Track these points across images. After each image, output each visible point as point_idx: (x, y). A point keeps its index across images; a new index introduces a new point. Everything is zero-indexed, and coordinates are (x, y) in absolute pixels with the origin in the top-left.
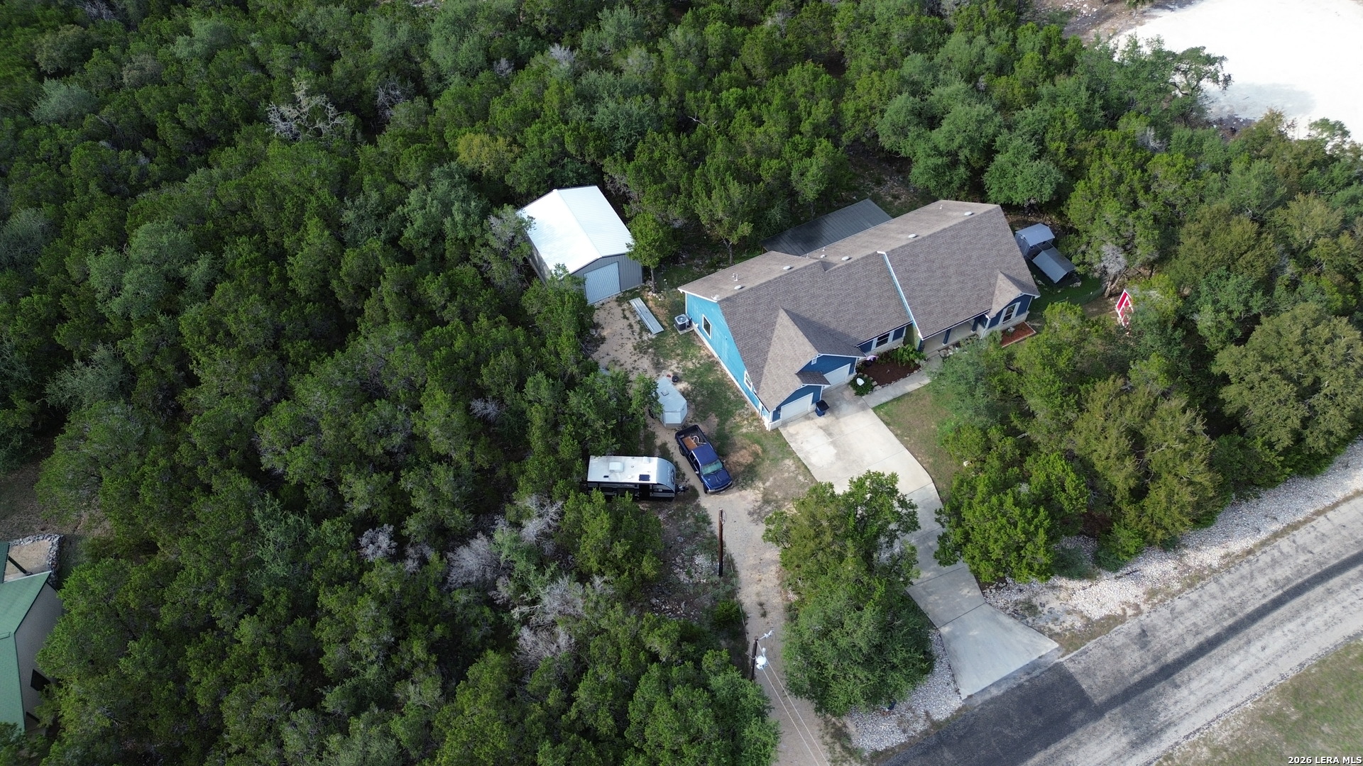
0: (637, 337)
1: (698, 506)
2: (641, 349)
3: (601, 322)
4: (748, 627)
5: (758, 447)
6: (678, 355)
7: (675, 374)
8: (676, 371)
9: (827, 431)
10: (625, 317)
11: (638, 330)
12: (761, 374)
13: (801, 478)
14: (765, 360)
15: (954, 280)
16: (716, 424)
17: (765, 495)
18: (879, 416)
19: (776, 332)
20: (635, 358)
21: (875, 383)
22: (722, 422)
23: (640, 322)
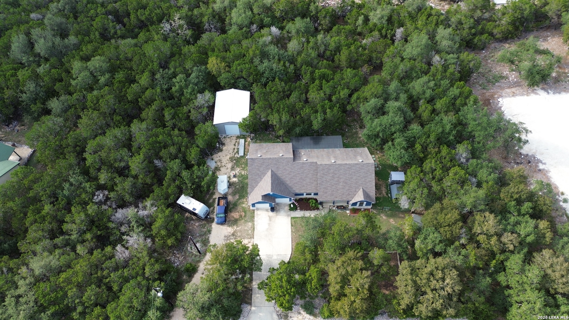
0: (233, 154)
1: (211, 226)
2: (231, 159)
3: (226, 143)
4: (195, 275)
5: (244, 214)
6: (242, 167)
7: (236, 174)
8: (237, 173)
9: (270, 218)
10: (235, 145)
11: (235, 152)
12: (253, 190)
13: (250, 231)
14: (257, 185)
15: (341, 184)
16: (236, 199)
17: (234, 232)
18: (291, 221)
19: (265, 177)
20: (228, 162)
21: (299, 208)
22: (239, 199)
23: (238, 149)
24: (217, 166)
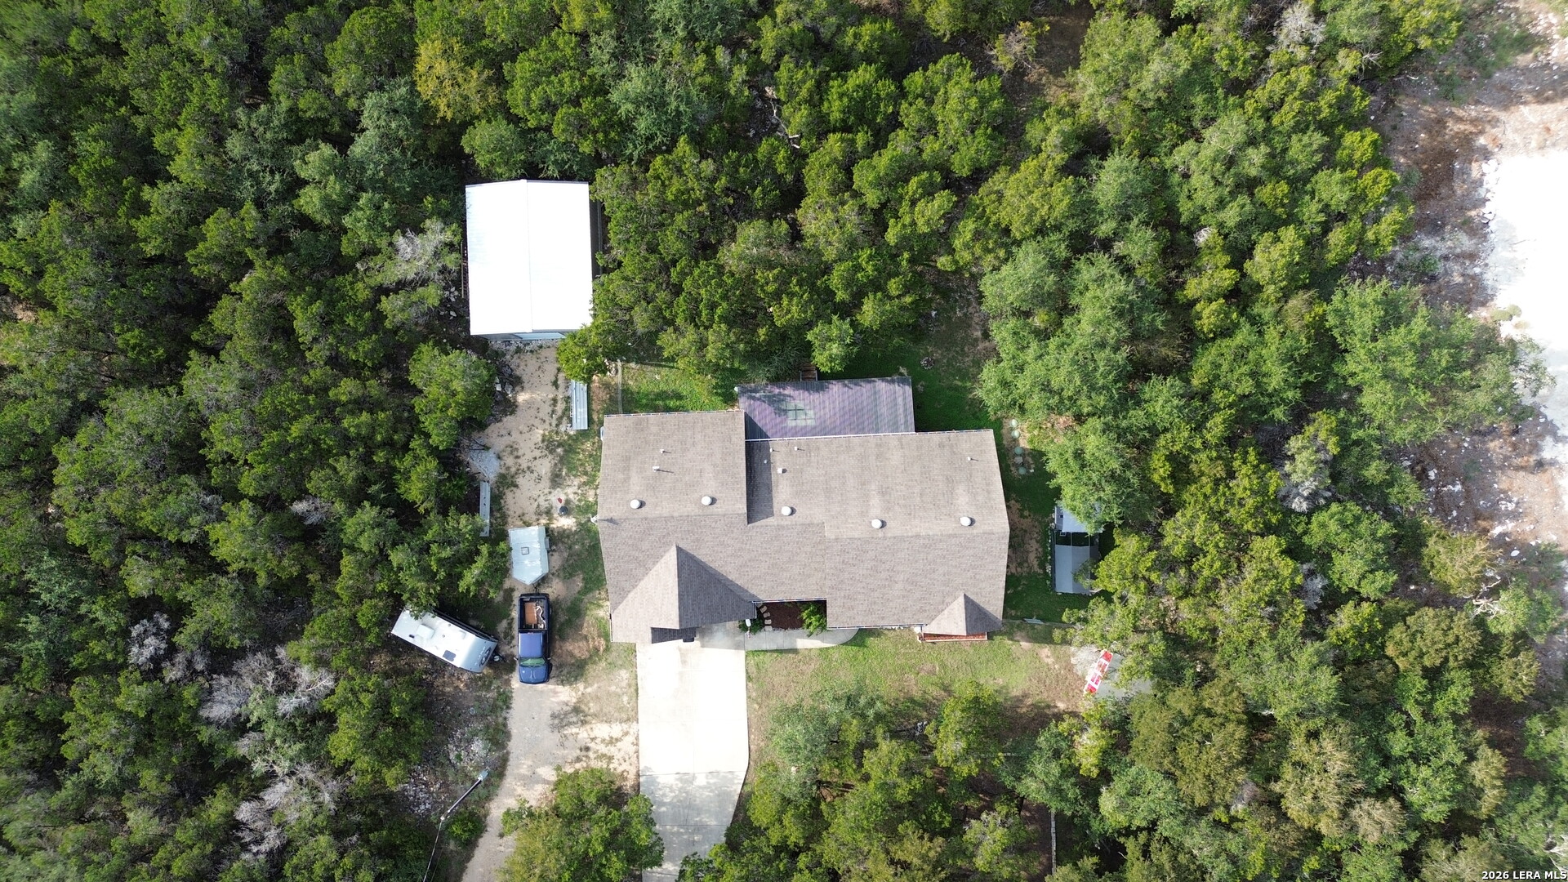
0: (554, 423)
1: (508, 682)
2: (549, 445)
3: (525, 378)
5: (603, 642)
6: (586, 473)
7: (568, 502)
8: (571, 496)
9: (683, 656)
10: (555, 384)
11: (560, 413)
12: (624, 598)
13: (625, 699)
14: (634, 587)
15: (900, 586)
16: (577, 589)
17: (580, 701)
18: (747, 665)
19: (658, 566)
20: (537, 453)
21: (769, 622)
22: (587, 590)
23: (568, 399)
24: (503, 471)
